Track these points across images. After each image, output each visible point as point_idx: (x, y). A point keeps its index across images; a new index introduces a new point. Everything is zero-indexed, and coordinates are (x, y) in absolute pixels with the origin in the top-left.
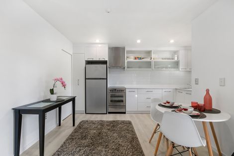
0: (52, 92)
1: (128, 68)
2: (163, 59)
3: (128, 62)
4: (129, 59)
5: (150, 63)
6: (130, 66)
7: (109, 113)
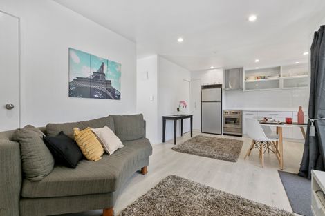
0: (178, 110)
1: (247, 89)
2: (299, 75)
3: (247, 83)
4: (248, 80)
5: (277, 81)
6: (250, 86)
7: (224, 134)
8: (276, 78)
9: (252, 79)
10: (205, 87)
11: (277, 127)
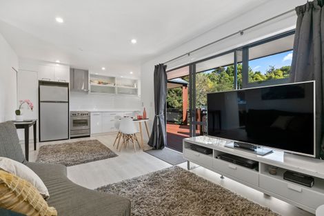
0: (18, 113)
1: (92, 92)
3: (92, 86)
4: (92, 84)
5: (113, 88)
6: (94, 90)
7: (71, 138)
8: (112, 85)
9: (95, 83)
10: (42, 83)
11: (140, 123)
